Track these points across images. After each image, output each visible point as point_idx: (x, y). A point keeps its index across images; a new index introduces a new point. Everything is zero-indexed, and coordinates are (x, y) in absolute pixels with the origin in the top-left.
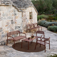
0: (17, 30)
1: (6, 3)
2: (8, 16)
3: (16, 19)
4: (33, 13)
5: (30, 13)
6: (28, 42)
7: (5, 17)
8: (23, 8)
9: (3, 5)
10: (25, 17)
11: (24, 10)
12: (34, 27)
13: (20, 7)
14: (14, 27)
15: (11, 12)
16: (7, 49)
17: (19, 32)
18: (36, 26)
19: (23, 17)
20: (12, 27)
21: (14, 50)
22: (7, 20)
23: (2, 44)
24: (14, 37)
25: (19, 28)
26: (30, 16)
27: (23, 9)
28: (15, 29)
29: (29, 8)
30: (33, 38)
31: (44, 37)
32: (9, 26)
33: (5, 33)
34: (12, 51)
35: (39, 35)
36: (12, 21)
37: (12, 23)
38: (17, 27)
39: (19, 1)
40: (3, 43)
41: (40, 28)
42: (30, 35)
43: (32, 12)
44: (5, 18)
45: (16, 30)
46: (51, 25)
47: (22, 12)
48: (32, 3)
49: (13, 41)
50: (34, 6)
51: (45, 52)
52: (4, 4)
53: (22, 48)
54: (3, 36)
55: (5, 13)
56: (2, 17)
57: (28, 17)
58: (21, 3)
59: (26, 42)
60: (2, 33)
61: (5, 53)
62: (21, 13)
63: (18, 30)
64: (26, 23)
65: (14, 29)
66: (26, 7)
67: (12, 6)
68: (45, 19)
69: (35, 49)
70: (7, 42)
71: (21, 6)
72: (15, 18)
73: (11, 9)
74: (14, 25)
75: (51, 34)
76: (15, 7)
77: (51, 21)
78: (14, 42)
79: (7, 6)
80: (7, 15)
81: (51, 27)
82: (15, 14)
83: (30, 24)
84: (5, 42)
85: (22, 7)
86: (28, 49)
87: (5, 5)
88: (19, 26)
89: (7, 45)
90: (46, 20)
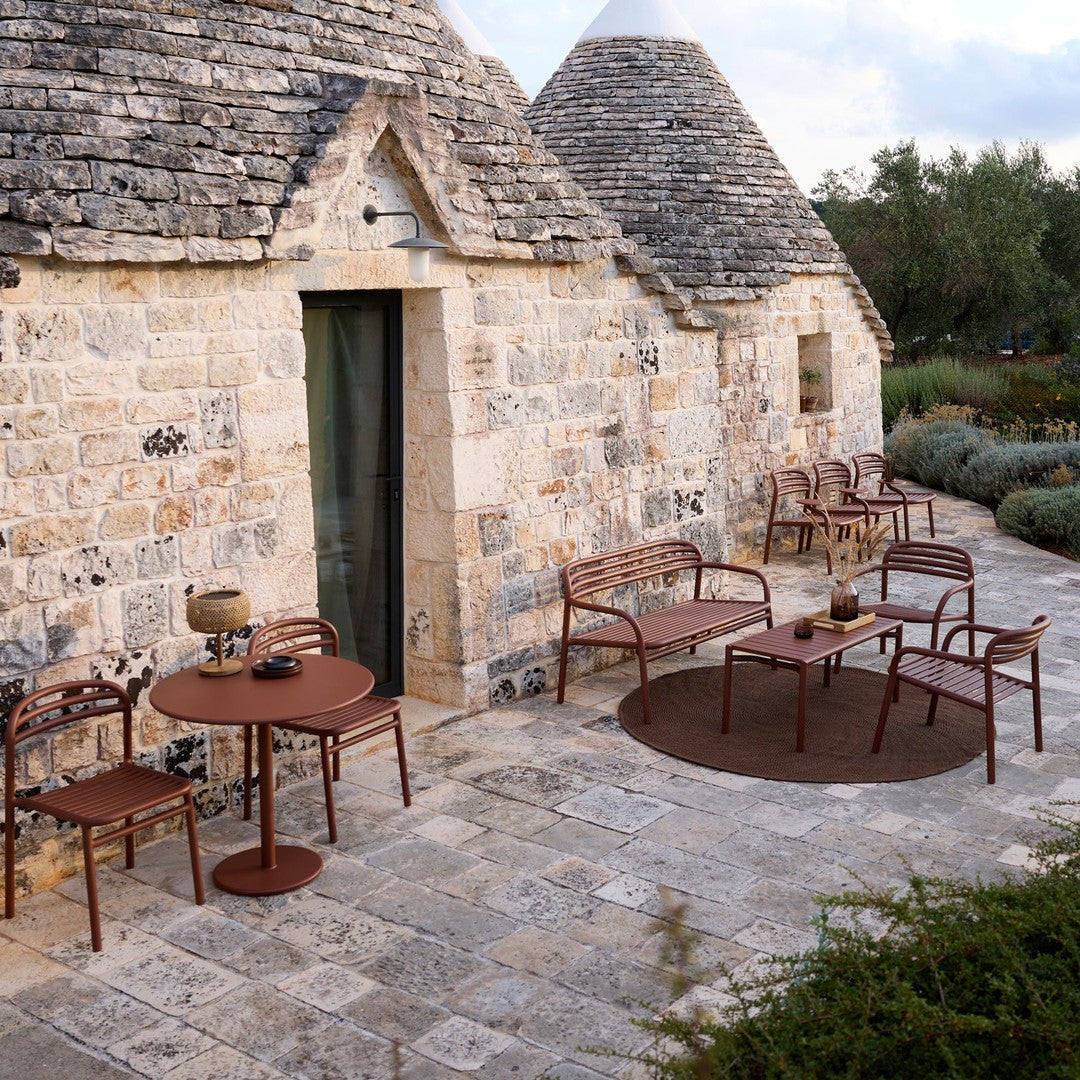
0: (672, 530)
1: (547, 235)
2: (572, 381)
3: (659, 418)
4: (837, 345)
5: (803, 340)
6: (798, 667)
7: (534, 391)
8: (730, 293)
9: (517, 262)
10: (746, 392)
11: (743, 311)
12: (849, 497)
13: (690, 276)
14: (636, 503)
15: (605, 331)
16: (570, 747)
17: (692, 557)
18: (870, 486)
19: (726, 393)
20: (615, 505)
21: (645, 755)
22: (557, 426)
23: (507, 685)
24: (632, 612)
25: (687, 512)
26: (807, 377)
27: (731, 302)
28: (649, 520)
29: (796, 282)
30: (849, 626)
31: (970, 616)
32: (582, 495)
33: (535, 564)
34: (621, 769)
35: (906, 588)
36: (613, 431)
37: (614, 459)
38: (663, 502)
39: (680, 212)
40: (518, 680)
41: (918, 514)
42: (813, 592)
43: (823, 337)
44: (535, 401)
45: (656, 535)
46: (1034, 475)
47: (719, 328)
48: (821, 233)
49: (625, 659)
50: (843, 267)
51: (991, 780)
52: (527, 252)
53: (725, 730)
54: (520, 603)
55: (534, 349)
56: (508, 388)
57: (785, 392)
58: (710, 230)
59: (773, 663)
60: (511, 569)
61: (548, 782)
62: (710, 339)
63: (675, 535)
64: (766, 452)
65: (635, 519)
66: (762, 278)
67: (609, 266)
68: (968, 410)
69: (876, 749)
70: (564, 661)
71: (704, 262)
72: (649, 400)
73: (602, 302)
74: (638, 477)
75: (1047, 580)
76: (640, 276)
77: (1037, 436)
78: (633, 669)
79: (560, 264)
80: (563, 367)
81: (1037, 494)
82: (650, 361)
83: (807, 466)
84: (541, 664)
85: (720, 276)
86: (800, 748)
87: (536, 262)
88: (687, 486)
89: (560, 700)
90: (977, 421)
